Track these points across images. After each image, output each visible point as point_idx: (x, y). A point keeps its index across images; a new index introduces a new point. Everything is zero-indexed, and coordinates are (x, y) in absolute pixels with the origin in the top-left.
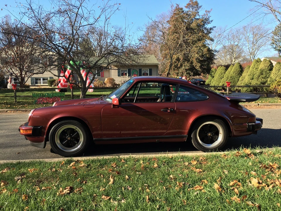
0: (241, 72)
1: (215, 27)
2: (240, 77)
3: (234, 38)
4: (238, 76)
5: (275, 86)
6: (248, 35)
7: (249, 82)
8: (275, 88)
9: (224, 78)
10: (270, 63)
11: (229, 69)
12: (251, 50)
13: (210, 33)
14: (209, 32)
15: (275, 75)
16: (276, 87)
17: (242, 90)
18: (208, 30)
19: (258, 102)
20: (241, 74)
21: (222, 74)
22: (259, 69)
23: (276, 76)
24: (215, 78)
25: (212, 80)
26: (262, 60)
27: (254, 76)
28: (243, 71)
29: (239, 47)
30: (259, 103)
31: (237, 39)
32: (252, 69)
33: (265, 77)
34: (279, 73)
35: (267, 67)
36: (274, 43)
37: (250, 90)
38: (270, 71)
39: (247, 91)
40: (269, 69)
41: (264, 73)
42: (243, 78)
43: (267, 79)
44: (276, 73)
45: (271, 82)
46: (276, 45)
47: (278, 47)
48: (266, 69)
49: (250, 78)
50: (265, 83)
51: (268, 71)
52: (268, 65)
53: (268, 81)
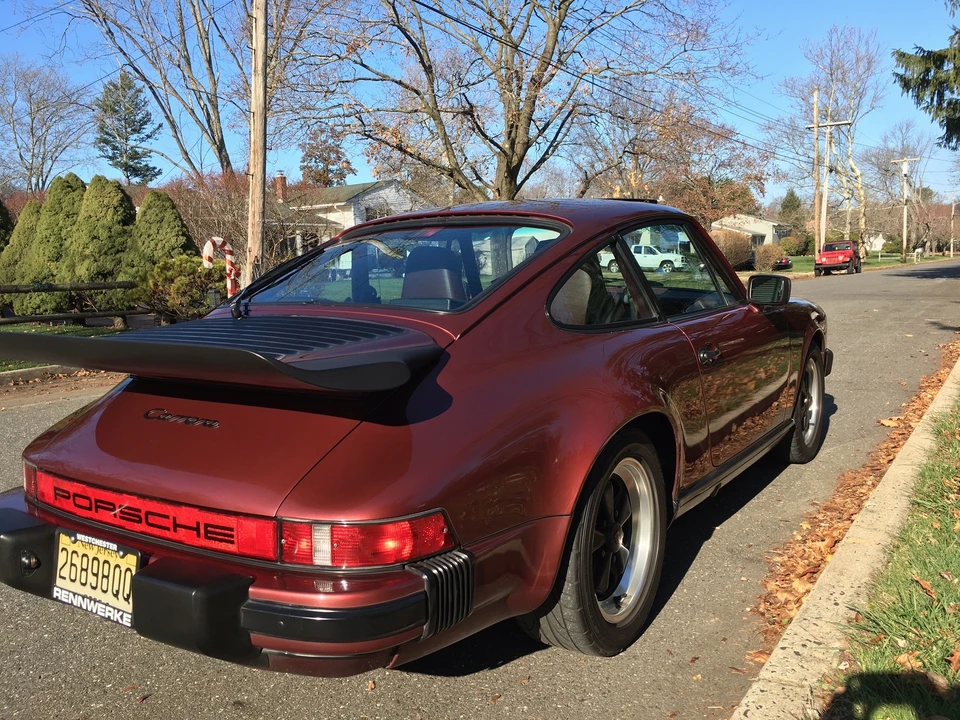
0: (3, 231)
5: (156, 285)
6: (11, 99)
7: (46, 271)
8: (155, 292)
10: (121, 195)
12: (28, 157)
15: (146, 242)
16: (161, 288)
17: (16, 305)
22: (80, 218)
23: (152, 244)
26: (87, 182)
27: (61, 245)
28: (13, 227)
32: (53, 218)
33: (109, 249)
34: (160, 232)
35: (111, 212)
36: (106, 142)
37: (54, 304)
38: (124, 225)
39: (39, 307)
40: (119, 218)
41: (103, 234)
42: (14, 254)
43: (118, 256)
44: (151, 232)
45: (135, 269)
46: (115, 148)
47: (121, 155)
48: (109, 217)
49: (47, 253)
50: (111, 273)
51: (118, 228)
52: (115, 203)
53: (123, 264)
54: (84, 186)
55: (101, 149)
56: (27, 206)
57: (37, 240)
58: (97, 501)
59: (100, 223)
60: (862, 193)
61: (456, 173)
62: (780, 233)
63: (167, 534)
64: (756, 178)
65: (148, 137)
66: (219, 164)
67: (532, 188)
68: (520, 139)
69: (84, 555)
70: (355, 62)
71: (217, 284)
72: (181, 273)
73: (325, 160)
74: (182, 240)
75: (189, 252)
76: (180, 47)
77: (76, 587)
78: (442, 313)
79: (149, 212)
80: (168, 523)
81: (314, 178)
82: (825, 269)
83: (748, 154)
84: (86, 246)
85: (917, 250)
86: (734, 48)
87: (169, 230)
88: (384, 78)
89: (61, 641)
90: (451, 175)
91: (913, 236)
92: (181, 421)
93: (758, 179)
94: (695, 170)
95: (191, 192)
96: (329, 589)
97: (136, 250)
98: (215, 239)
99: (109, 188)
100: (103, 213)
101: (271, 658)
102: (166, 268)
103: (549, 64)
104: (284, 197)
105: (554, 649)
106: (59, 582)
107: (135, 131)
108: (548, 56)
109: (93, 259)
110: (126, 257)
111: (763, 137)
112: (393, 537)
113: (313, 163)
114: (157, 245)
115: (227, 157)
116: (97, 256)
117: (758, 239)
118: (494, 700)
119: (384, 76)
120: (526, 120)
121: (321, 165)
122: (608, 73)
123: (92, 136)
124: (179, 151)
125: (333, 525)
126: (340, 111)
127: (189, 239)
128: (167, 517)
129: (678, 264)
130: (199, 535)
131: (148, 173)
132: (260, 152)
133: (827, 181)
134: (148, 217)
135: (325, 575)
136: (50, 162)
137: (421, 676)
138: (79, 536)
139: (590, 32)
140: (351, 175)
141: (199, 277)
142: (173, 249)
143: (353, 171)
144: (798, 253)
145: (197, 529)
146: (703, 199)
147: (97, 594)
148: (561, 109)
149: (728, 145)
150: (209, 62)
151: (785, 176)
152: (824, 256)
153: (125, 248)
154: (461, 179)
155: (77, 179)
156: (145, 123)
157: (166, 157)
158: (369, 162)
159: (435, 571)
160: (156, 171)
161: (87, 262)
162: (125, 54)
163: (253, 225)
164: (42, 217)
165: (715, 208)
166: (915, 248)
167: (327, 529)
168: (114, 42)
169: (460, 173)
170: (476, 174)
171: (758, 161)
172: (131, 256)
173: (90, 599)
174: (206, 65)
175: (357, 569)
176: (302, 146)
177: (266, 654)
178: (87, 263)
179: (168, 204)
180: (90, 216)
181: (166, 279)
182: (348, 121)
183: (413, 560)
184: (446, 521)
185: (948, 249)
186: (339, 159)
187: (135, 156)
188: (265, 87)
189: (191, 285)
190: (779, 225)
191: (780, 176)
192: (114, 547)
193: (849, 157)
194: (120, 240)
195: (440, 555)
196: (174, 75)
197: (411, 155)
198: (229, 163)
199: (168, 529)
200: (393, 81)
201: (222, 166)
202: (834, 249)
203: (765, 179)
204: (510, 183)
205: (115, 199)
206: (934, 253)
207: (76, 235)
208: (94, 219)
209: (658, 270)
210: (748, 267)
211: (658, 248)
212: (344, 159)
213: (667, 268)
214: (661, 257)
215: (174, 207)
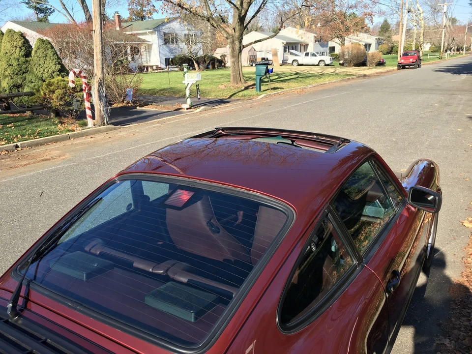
5: (45, 94)
8: (45, 98)
10: (23, 40)
15: (38, 69)
16: (48, 96)
19: (15, 140)
23: (42, 70)
30: (18, 141)
33: (19, 72)
34: (46, 62)
35: (18, 50)
38: (26, 57)
40: (23, 53)
41: (15, 63)
43: (24, 75)
44: (40, 63)
45: (33, 84)
48: (18, 53)
50: (21, 86)
51: (22, 59)
52: (20, 44)
53: (27, 81)
59: (12, 57)
60: (423, 22)
61: (211, 19)
62: (379, 42)
66: (83, 11)
71: (79, 93)
72: (58, 87)
73: (142, 5)
74: (58, 67)
75: (63, 74)
79: (39, 51)
81: (135, 15)
82: (402, 66)
84: (6, 70)
85: (447, 52)
87: (50, 61)
90: (208, 20)
91: (446, 44)
93: (370, 15)
94: (338, 10)
97: (33, 73)
98: (75, 70)
99: (16, 36)
100: (14, 50)
102: (50, 85)
104: (120, 26)
109: (10, 78)
110: (29, 77)
113: (135, 7)
114: (44, 70)
115: (87, 6)
116: (12, 75)
117: (368, 46)
121: (139, 8)
127: (62, 66)
129: (328, 62)
131: (48, 11)
132: (98, 17)
133: (406, 16)
134: (38, 54)
140: (156, 13)
141: (69, 90)
142: (54, 72)
143: (156, 11)
144: (388, 53)
146: (341, 26)
151: (384, 13)
152: (402, 59)
153: (28, 71)
154: (214, 22)
158: (163, 13)
160: (52, 10)
163: (97, 60)
165: (347, 30)
166: (446, 51)
169: (213, 19)
171: (371, 5)
172: (30, 77)
178: (7, 79)
179: (49, 46)
180: (7, 53)
181: (50, 91)
185: (462, 50)
186: (149, 4)
189: (65, 94)
190: (379, 39)
191: (382, 13)
193: (417, 3)
194: (24, 66)
197: (186, 9)
198: (88, 10)
202: (408, 55)
203: (374, 15)
204: (241, 25)
205: (20, 43)
206: (455, 52)
208: (9, 54)
209: (318, 65)
210: (364, 64)
211: (318, 53)
212: (151, 4)
213: (322, 64)
214: (319, 58)
215: (52, 48)
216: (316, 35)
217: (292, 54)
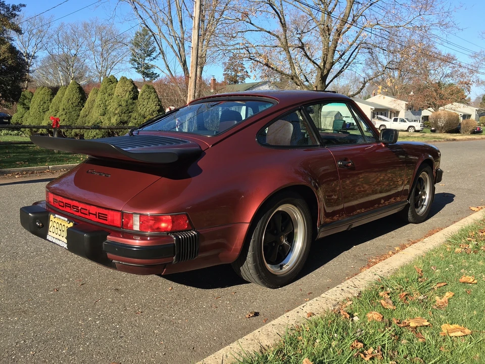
0: (82, 101)
1: (24, 6)
2: (81, 110)
3: (68, 42)
4: (78, 108)
6: (93, 39)
7: (99, 120)
9: (50, 111)
10: (133, 86)
11: (59, 93)
12: (100, 67)
13: (14, 17)
14: (12, 14)
15: (142, 108)
17: (85, 135)
18: (8, 8)
20: (82, 105)
21: (45, 103)
22: (114, 96)
23: (144, 109)
24: (32, 111)
25: (26, 115)
26: (118, 80)
27: (106, 108)
28: (87, 99)
29: (79, 60)
31: (73, 44)
32: (103, 96)
33: (126, 111)
34: (148, 103)
35: (128, 93)
36: (135, 61)
37: (101, 135)
38: (133, 100)
39: (95, 137)
40: (131, 97)
41: (124, 104)
42: (86, 112)
43: (130, 114)
44: (144, 103)
45: (136, 121)
46: (139, 64)
47: (141, 67)
48: (127, 96)
49: (99, 112)
50: (126, 122)
51: (130, 101)
52: (130, 89)
53: (132, 118)
54: (117, 81)
55: (132, 64)
56: (92, 90)
57: (96, 106)
58: (66, 203)
59: (123, 99)
61: (295, 78)
62: (480, 114)
63: (87, 217)
64: (465, 83)
65: (154, 58)
66: (183, 72)
67: (343, 86)
68: (329, 60)
69: (58, 223)
70: (247, 22)
73: (236, 71)
74: (158, 107)
75: (161, 113)
76: (168, 15)
77: (54, 235)
78: (209, 136)
79: (144, 94)
80: (87, 212)
81: (230, 79)
83: (461, 70)
84: (116, 109)
86: (447, 14)
87: (152, 103)
88: (261, 30)
89: (59, 263)
90: (292, 79)
92: (99, 174)
93: (467, 84)
94: (431, 78)
95: (166, 85)
96: (139, 239)
97: (137, 112)
99: (128, 83)
100: (125, 94)
101: (116, 264)
103: (346, 22)
104: (215, 89)
105: (252, 284)
106: (49, 233)
107: (149, 55)
108: (346, 18)
110: (134, 115)
111: (471, 61)
112: (165, 221)
113: (229, 72)
114: (146, 109)
115: (187, 69)
116: (120, 114)
117: (466, 116)
118: (217, 298)
119: (261, 29)
120: (332, 51)
121: (233, 73)
122: (377, 27)
123: (129, 58)
124: (165, 66)
125: (141, 215)
126: (238, 46)
127: (161, 107)
128: (87, 210)
129: (418, 128)
130: (96, 217)
131: (153, 76)
132: (195, 66)
134: (143, 96)
135: (137, 234)
136: (109, 70)
137: (192, 288)
138: (56, 216)
139: (370, 5)
140: (248, 78)
142: (154, 112)
143: (249, 76)
145: (96, 215)
146: (435, 94)
147: (60, 238)
148: (351, 45)
149: (451, 65)
150: (181, 22)
153: (134, 110)
154: (297, 81)
155: (115, 78)
156: (153, 52)
157: (159, 69)
159: (180, 237)
160: (157, 75)
161: (116, 116)
162: (142, 18)
164: (98, 95)
165: (441, 99)
167: (138, 215)
168: (137, 12)
169: (297, 78)
170: (306, 78)
171: (468, 74)
173: (58, 239)
174: (180, 24)
175: (153, 233)
176: (225, 63)
177: (114, 263)
179: (153, 90)
180: (119, 95)
182: (242, 51)
183: (172, 232)
184: (188, 218)
186: (243, 70)
187: (148, 67)
188: (199, 35)
190: (480, 110)
191: (480, 83)
192: (66, 219)
194: (131, 107)
195: (185, 231)
196: (164, 28)
197: (272, 68)
199: (87, 215)
200: (265, 31)
201: (185, 73)
203: (471, 84)
204: (322, 83)
207: (112, 104)
208: (120, 97)
209: (407, 131)
210: (457, 131)
211: (407, 119)
212: (245, 70)
213: (411, 130)
214: (408, 124)
215: (155, 92)
216: (407, 103)
217: (380, 119)
